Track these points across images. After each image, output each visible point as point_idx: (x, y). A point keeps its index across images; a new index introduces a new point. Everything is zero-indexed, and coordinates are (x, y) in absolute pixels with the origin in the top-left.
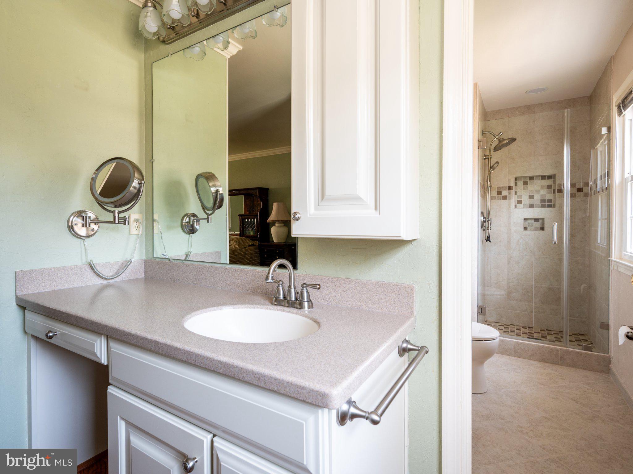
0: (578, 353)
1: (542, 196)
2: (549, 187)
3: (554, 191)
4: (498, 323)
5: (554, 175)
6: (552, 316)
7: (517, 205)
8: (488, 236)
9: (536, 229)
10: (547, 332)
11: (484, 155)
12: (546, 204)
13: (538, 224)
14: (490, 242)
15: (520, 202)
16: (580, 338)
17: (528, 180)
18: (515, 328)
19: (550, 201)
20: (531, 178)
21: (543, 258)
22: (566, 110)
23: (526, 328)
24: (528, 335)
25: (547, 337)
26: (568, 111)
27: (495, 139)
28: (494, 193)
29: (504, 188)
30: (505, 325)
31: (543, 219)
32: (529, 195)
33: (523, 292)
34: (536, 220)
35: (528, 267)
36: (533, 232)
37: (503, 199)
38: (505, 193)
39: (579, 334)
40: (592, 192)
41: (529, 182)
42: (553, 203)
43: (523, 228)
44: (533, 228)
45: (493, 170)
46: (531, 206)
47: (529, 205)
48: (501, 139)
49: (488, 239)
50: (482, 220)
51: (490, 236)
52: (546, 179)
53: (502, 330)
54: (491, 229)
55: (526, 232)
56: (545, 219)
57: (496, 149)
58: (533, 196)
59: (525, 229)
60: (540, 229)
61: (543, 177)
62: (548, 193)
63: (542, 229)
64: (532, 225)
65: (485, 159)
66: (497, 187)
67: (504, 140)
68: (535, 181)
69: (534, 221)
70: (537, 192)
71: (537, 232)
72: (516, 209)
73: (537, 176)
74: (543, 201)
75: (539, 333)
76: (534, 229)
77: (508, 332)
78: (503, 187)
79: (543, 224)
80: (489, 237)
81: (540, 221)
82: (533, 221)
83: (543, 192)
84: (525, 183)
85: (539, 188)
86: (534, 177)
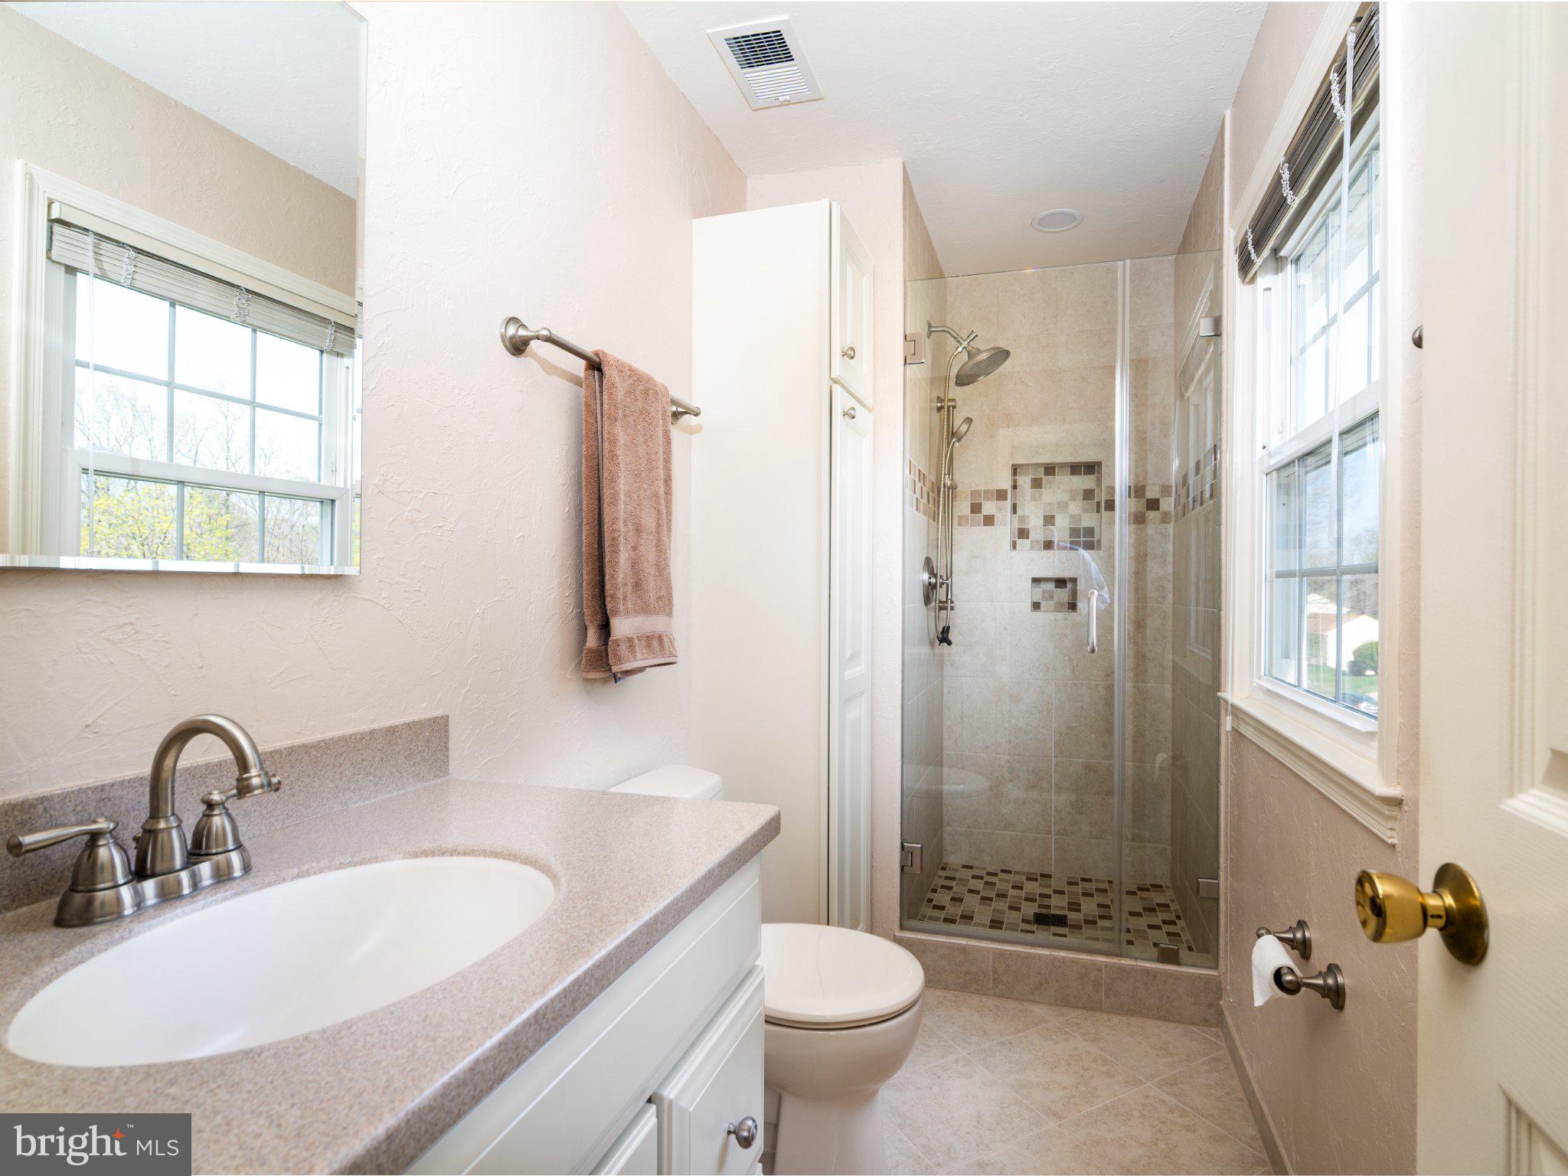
0: (1147, 972)
1: (1073, 517)
2: (1088, 494)
3: (1098, 504)
4: (971, 867)
5: (1099, 464)
6: (1094, 840)
7: (1018, 540)
8: (944, 628)
9: (1059, 608)
10: (1083, 889)
11: (938, 398)
12: (1082, 539)
13: (1063, 595)
14: (949, 643)
15: (1023, 533)
16: (1152, 900)
17: (1041, 473)
18: (1008, 881)
19: (1090, 532)
20: (1050, 470)
21: (1074, 684)
22: (1120, 263)
23: (1036, 880)
24: (1036, 904)
25: (1079, 905)
26: (1124, 266)
27: (960, 349)
28: (963, 507)
29: (988, 495)
30: (989, 874)
31: (1074, 580)
32: (1044, 516)
33: (1029, 780)
34: (1061, 583)
35: (1042, 712)
36: (1051, 616)
37: (985, 525)
38: (989, 508)
39: (1152, 886)
40: (1178, 511)
41: (1045, 479)
42: (1095, 539)
43: (1029, 605)
44: (1052, 603)
45: (959, 441)
46: (1048, 545)
47: (1044, 541)
48: (974, 350)
49: (944, 637)
50: (927, 583)
51: (949, 627)
52: (1081, 474)
53: (978, 892)
54: (952, 608)
55: (1037, 614)
56: (1078, 580)
57: (963, 380)
58: (1053, 517)
59: (1036, 606)
60: (1069, 608)
61: (1075, 469)
62: (1085, 510)
63: (1073, 606)
64: (1052, 597)
65: (939, 409)
66: (972, 492)
67: (979, 351)
68: (1058, 478)
69: (1056, 587)
70: (1063, 506)
71: (1060, 615)
72: (1014, 553)
73: (1062, 465)
74: (1074, 532)
75: (1063, 893)
76: (1055, 607)
77: (991, 899)
78: (985, 491)
79: (1074, 594)
80: (946, 630)
81: (1069, 585)
82: (1051, 586)
83: (1076, 507)
84: (1037, 484)
85: (1065, 497)
86: (1054, 468)
